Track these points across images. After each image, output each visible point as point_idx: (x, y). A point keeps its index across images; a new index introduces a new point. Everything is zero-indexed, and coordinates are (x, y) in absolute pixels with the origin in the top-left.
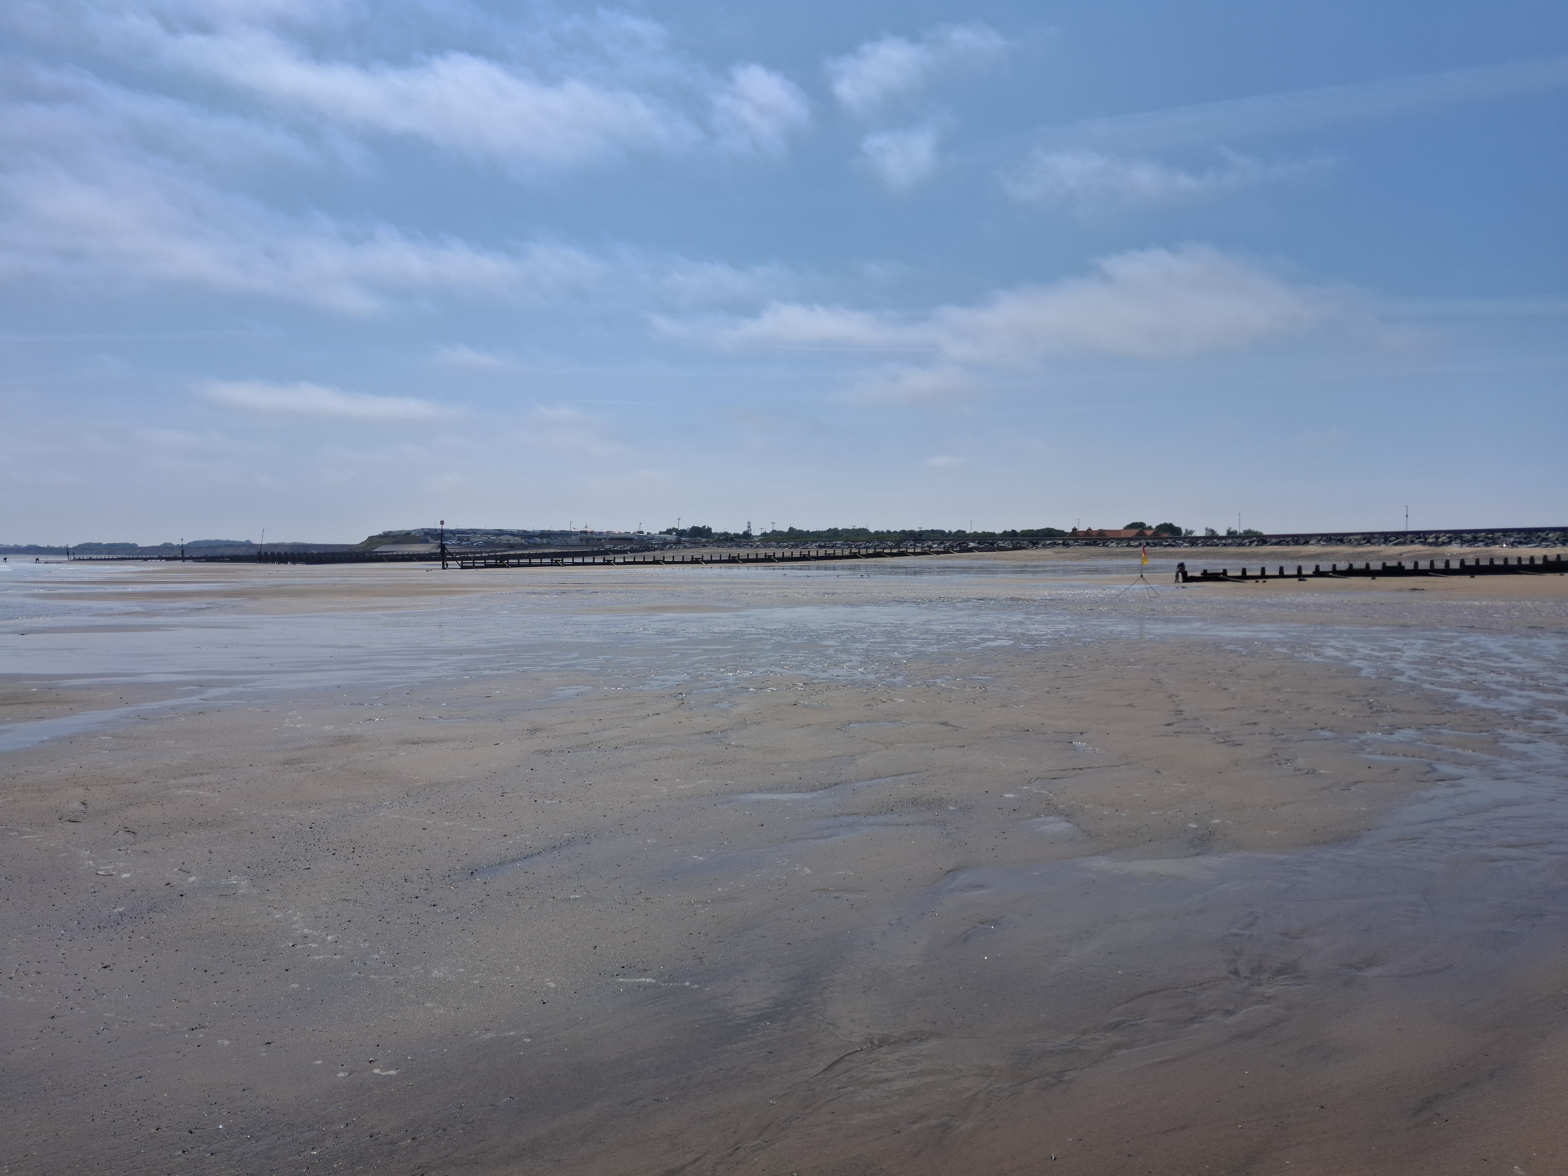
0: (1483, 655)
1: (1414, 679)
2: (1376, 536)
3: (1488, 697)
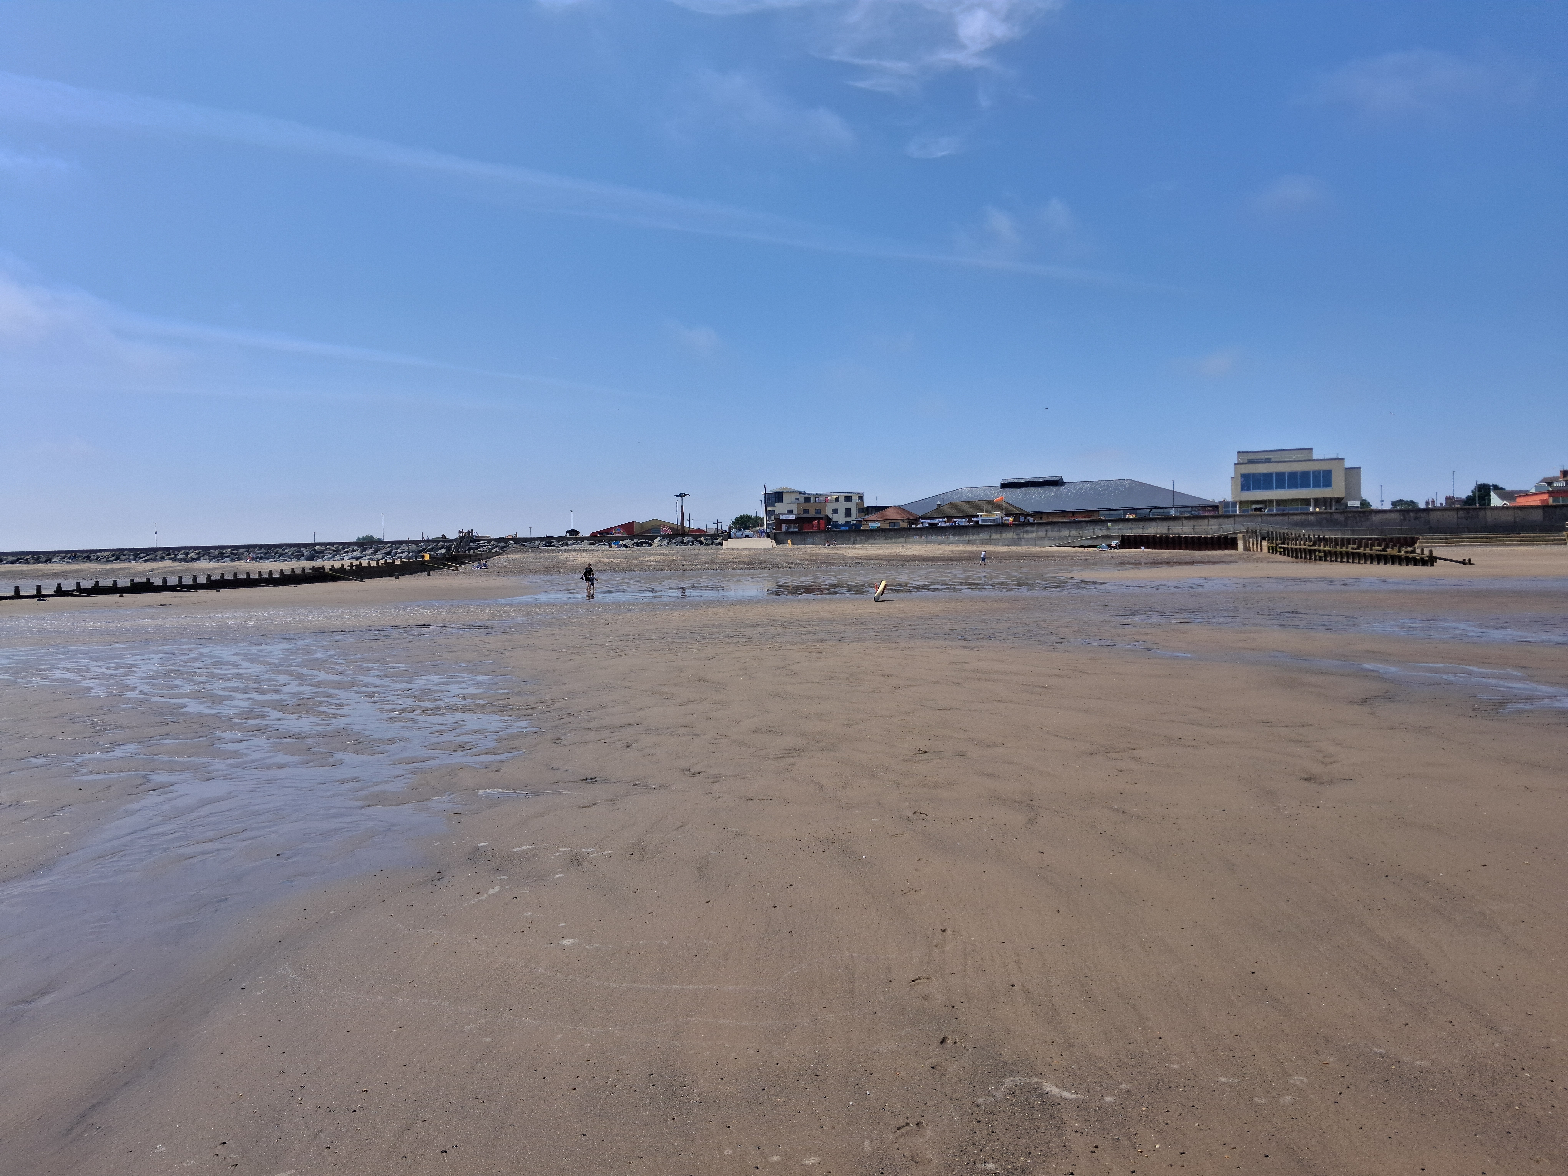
0: (215, 664)
1: (145, 694)
2: (125, 552)
3: (213, 703)
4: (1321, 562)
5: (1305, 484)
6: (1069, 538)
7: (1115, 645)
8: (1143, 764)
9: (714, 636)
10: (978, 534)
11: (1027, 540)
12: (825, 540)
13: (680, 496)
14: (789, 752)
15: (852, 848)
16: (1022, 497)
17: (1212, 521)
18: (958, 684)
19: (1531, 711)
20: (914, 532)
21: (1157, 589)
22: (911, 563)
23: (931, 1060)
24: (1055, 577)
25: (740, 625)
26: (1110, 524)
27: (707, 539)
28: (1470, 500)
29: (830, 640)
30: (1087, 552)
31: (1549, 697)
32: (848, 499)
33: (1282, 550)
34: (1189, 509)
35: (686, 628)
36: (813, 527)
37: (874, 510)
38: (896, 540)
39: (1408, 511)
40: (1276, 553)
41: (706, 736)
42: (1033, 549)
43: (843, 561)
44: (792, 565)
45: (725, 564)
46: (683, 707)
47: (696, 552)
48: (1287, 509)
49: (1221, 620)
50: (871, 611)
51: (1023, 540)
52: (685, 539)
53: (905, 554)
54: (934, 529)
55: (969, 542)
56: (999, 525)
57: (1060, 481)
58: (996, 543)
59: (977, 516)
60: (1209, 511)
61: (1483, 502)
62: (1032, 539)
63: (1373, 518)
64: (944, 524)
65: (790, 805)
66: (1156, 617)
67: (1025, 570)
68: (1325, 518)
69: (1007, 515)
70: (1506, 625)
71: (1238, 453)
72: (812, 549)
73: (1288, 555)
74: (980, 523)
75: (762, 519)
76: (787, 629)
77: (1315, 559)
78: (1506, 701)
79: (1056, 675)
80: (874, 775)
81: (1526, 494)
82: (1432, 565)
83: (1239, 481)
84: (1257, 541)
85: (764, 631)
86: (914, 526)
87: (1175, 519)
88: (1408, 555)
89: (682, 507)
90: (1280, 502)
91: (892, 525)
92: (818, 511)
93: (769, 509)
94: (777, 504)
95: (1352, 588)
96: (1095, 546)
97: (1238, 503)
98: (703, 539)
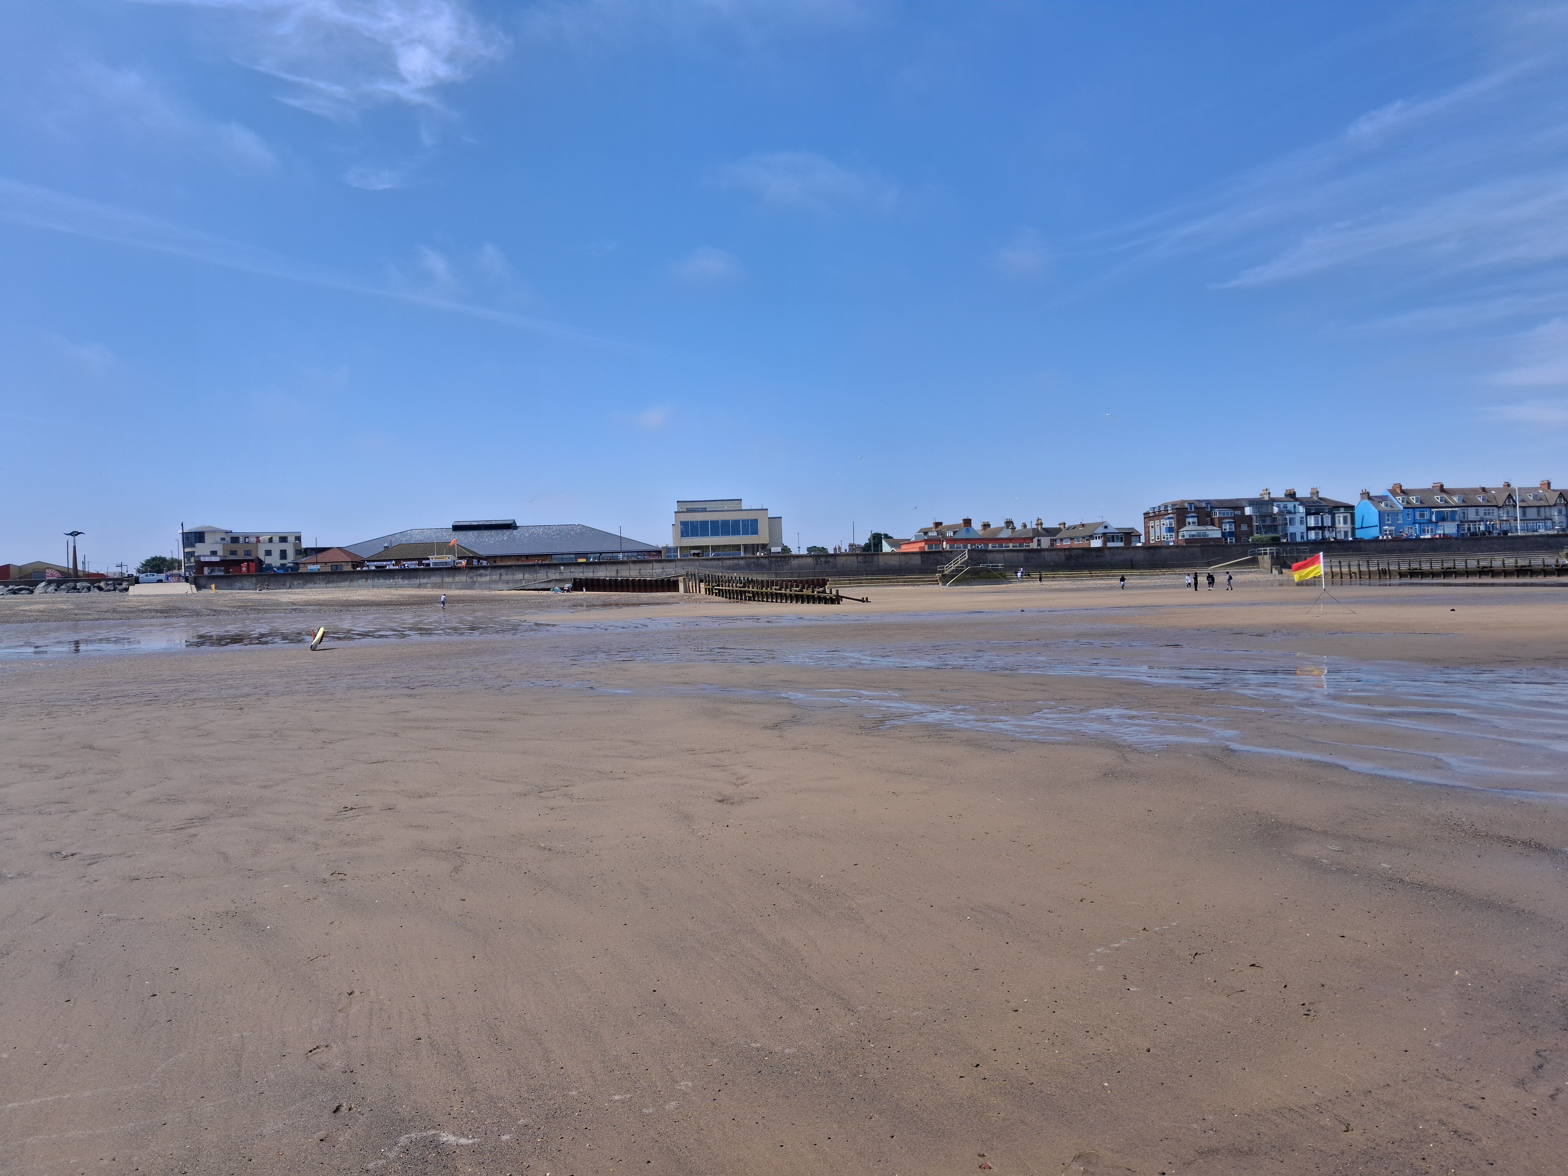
4: (750, 602)
5: (736, 532)
6: (523, 582)
7: (560, 686)
8: (574, 800)
9: (108, 696)
10: (429, 577)
11: (481, 584)
12: (256, 584)
13: (71, 534)
14: (191, 821)
15: (255, 919)
16: (475, 541)
17: (656, 565)
18: (396, 735)
19: (904, 727)
20: (359, 576)
21: (606, 630)
22: (354, 609)
23: (321, 1133)
24: (508, 621)
25: (145, 682)
26: (562, 568)
27: (108, 585)
28: (867, 547)
29: (255, 694)
30: (541, 596)
31: (917, 714)
32: (283, 539)
33: (717, 591)
34: (636, 554)
35: (73, 688)
36: (241, 570)
37: (314, 552)
38: (338, 584)
39: (819, 556)
40: (712, 595)
41: (85, 812)
42: (487, 593)
43: (277, 607)
44: (216, 612)
45: (132, 612)
46: (59, 781)
47: (94, 599)
48: (722, 554)
49: (661, 657)
50: (306, 661)
51: (477, 584)
52: (79, 585)
53: (349, 599)
54: (382, 572)
55: (419, 586)
56: (451, 568)
57: (513, 525)
58: (449, 586)
59: (428, 559)
60: (654, 555)
61: (877, 549)
62: (485, 582)
63: (792, 562)
64: (392, 567)
65: (186, 880)
66: (602, 656)
67: (479, 614)
68: (753, 562)
69: (459, 558)
70: (890, 653)
71: (678, 502)
72: (240, 595)
73: (723, 597)
74: (431, 566)
75: (179, 562)
76: (203, 684)
77: (745, 600)
78: (886, 719)
79: (499, 719)
80: (290, 839)
81: (908, 542)
82: (839, 603)
83: (679, 527)
84: (696, 583)
85: (174, 688)
86: (359, 569)
87: (622, 563)
88: (820, 594)
89: (75, 547)
90: (715, 548)
91: (334, 568)
92: (248, 553)
93: (187, 550)
94: (198, 545)
95: (774, 625)
96: (548, 590)
97: (679, 548)
98: (102, 584)
